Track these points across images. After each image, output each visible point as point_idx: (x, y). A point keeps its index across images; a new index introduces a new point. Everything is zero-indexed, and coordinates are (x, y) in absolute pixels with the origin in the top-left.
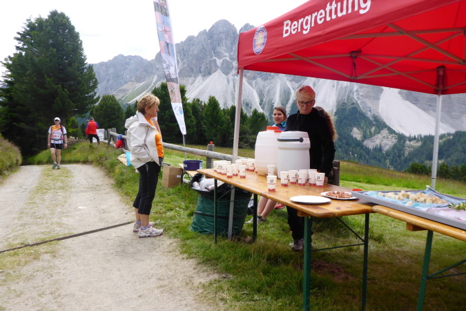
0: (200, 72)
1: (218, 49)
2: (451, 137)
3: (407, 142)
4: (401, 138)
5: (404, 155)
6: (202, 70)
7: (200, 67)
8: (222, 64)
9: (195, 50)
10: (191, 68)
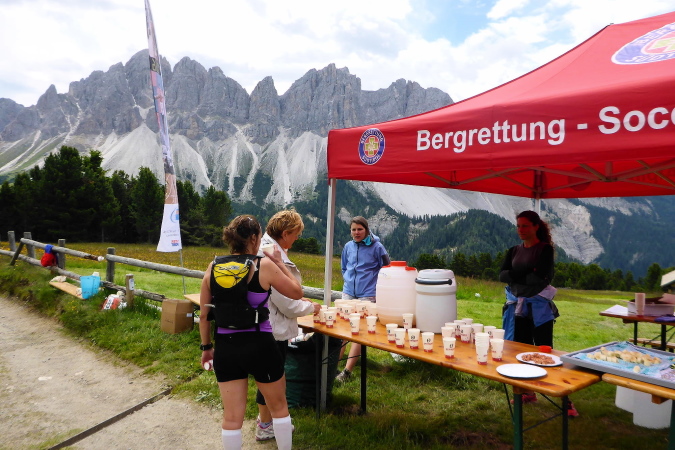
0: (114, 127)
1: (143, 93)
2: (464, 218)
3: (412, 226)
4: (404, 220)
5: (407, 243)
6: (117, 123)
7: (114, 120)
8: (149, 116)
9: (104, 94)
10: (98, 121)
